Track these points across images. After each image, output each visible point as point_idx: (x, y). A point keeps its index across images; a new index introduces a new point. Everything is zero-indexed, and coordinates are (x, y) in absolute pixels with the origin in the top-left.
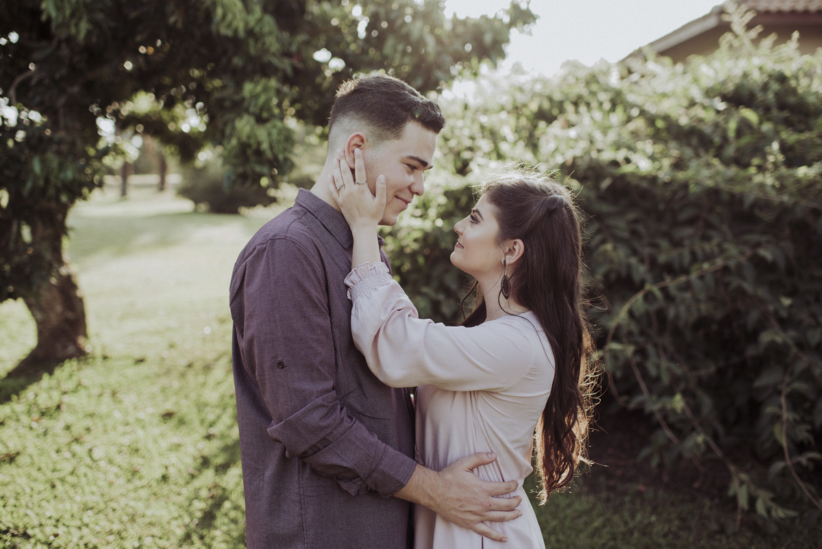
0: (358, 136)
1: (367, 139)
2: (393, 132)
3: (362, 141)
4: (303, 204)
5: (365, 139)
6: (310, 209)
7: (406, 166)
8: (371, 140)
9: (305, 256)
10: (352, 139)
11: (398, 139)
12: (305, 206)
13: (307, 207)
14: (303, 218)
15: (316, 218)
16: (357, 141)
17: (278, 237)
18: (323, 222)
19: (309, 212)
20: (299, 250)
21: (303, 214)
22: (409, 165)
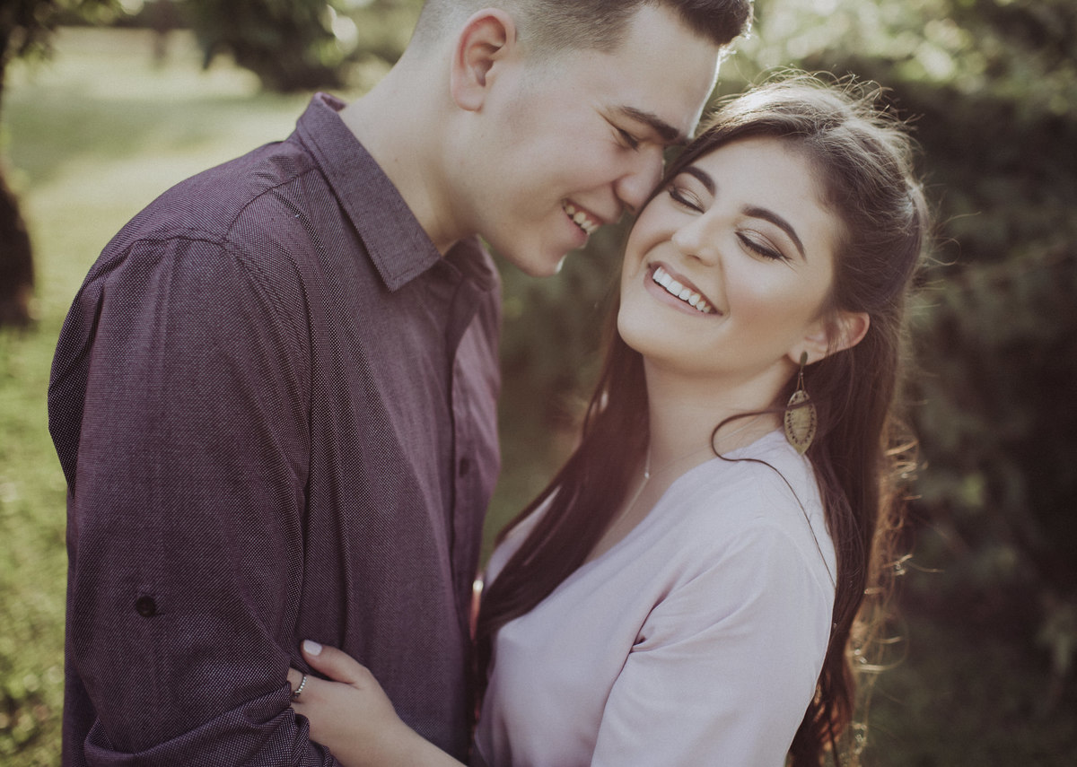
0: (491, 19)
1: (516, 34)
2: (594, 27)
3: (503, 35)
4: (309, 143)
5: (510, 31)
6: (322, 164)
7: (616, 132)
8: (525, 36)
9: (266, 311)
10: (476, 25)
11: (608, 50)
12: (313, 149)
13: (317, 154)
14: (297, 183)
15: (332, 191)
16: (487, 33)
17: (199, 234)
18: (348, 207)
19: (319, 169)
20: (251, 287)
21: (299, 170)
22: (624, 133)
